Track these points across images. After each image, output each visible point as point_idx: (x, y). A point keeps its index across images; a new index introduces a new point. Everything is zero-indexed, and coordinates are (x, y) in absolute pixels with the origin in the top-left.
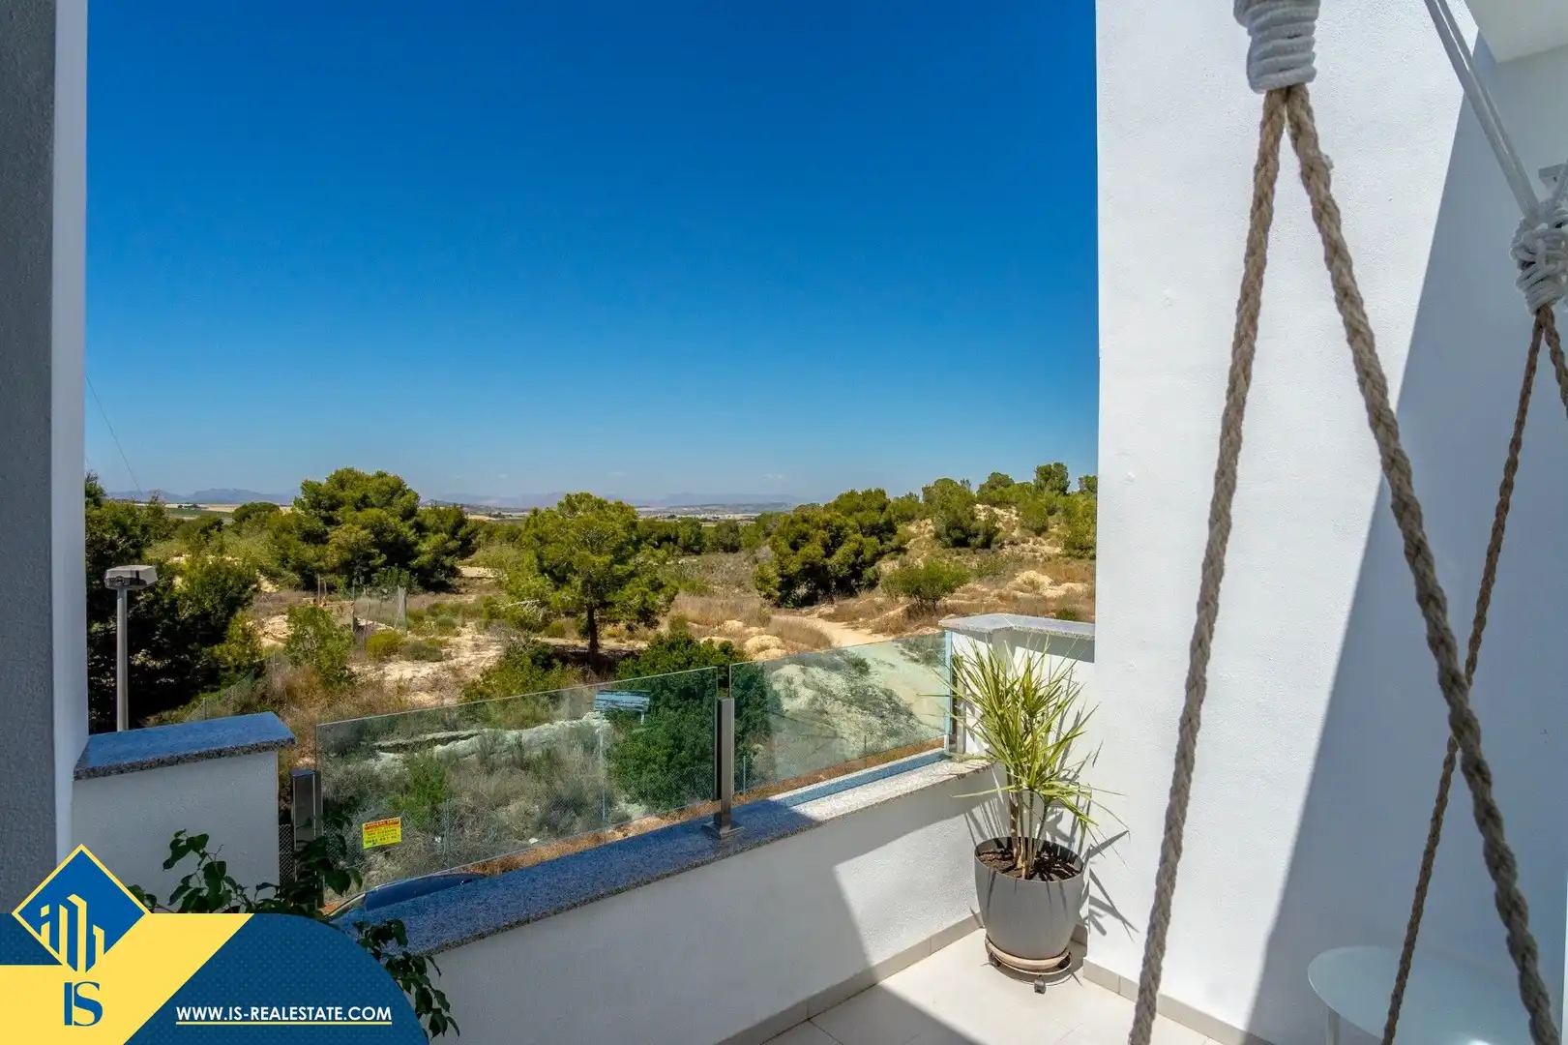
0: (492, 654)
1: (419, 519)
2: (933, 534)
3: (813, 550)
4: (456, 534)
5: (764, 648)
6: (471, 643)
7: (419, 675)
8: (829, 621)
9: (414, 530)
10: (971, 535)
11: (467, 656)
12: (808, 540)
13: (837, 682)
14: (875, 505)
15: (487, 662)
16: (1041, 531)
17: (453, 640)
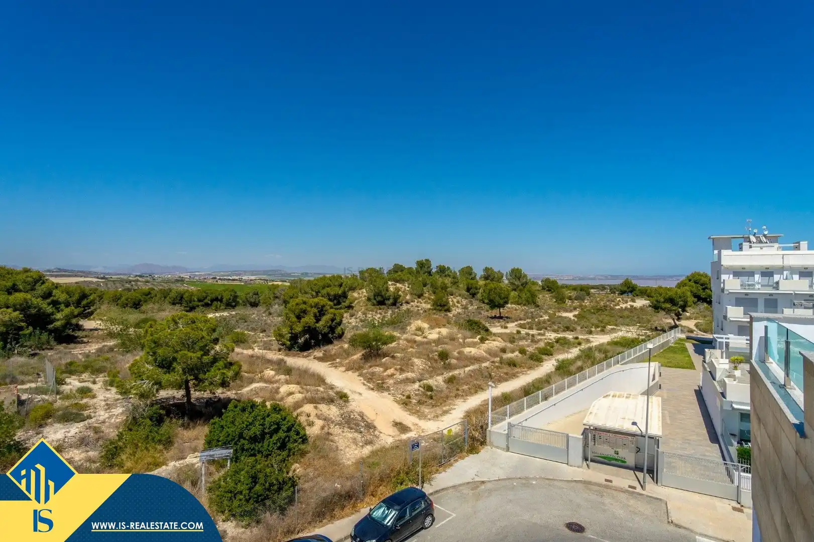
0: (119, 414)
1: (55, 299)
2: (366, 298)
3: (309, 319)
4: (80, 304)
5: (291, 394)
6: (103, 403)
7: (69, 435)
8: (320, 361)
9: (52, 305)
10: (387, 299)
11: (102, 415)
12: (306, 314)
13: (333, 411)
14: (337, 283)
15: (117, 418)
16: (420, 296)
17: (91, 402)
